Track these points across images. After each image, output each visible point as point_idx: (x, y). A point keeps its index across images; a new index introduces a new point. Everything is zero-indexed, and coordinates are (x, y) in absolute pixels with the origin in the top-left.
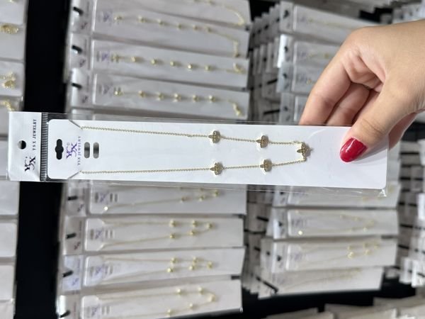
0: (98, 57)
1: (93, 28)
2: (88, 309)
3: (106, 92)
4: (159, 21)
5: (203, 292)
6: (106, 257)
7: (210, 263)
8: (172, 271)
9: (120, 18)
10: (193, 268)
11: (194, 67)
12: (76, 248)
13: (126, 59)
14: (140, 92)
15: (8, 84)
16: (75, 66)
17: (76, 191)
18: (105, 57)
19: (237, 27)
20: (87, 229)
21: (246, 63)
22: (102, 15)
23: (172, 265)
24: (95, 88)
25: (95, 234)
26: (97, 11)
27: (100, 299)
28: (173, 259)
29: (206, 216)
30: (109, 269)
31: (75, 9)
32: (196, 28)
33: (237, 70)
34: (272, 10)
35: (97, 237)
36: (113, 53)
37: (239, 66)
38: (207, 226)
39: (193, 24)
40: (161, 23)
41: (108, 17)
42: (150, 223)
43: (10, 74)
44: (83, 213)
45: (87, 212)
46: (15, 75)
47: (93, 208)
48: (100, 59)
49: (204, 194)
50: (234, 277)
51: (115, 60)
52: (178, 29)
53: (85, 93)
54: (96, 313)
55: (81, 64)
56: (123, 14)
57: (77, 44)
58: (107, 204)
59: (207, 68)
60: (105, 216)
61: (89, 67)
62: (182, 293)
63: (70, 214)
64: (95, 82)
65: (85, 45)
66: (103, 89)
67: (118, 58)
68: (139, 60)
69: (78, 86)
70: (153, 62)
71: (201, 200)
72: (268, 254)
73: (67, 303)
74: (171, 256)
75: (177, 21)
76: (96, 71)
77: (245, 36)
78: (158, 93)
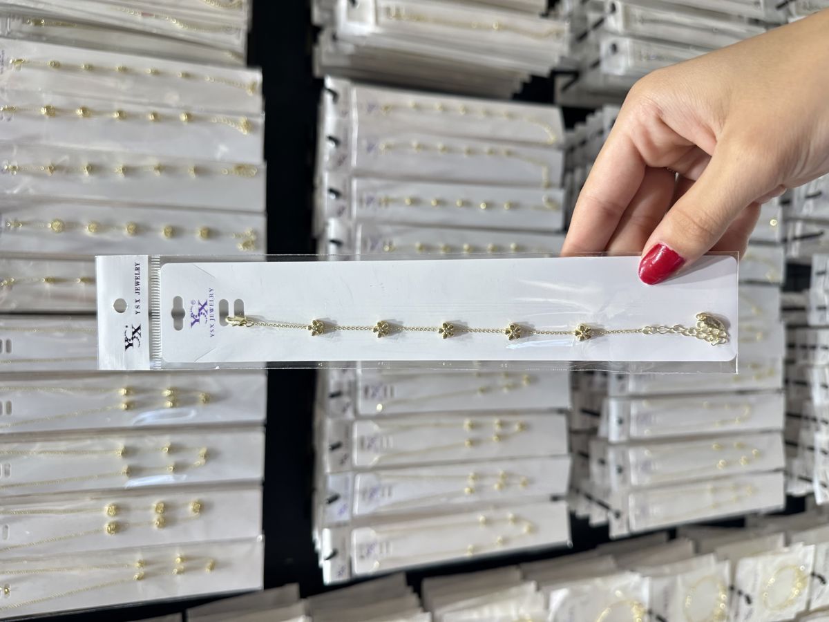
0: (361, 201)
1: (354, 161)
2: (361, 547)
3: (373, 248)
4: (440, 145)
5: (516, 520)
6: (383, 473)
7: (523, 479)
8: (472, 491)
9: (388, 147)
10: (501, 487)
11: (489, 206)
12: (342, 462)
13: (397, 201)
14: (418, 245)
15: (246, 245)
16: (332, 215)
17: (339, 384)
18: (370, 200)
19: (546, 146)
20: (356, 435)
21: (560, 195)
22: (365, 143)
23: (471, 483)
24: (359, 243)
25: (367, 443)
26: (359, 139)
27: (377, 532)
28: (471, 474)
29: (514, 413)
30: (386, 492)
31: (331, 138)
32: (491, 152)
33: (548, 206)
34: (591, 120)
35: (369, 446)
36: (381, 195)
37: (550, 200)
38: (516, 428)
39: (486, 147)
40: (444, 149)
41: (374, 146)
42: (437, 425)
43: (248, 231)
44: (350, 415)
45: (355, 412)
46: (255, 232)
47: (363, 406)
48: (365, 205)
49: (510, 381)
50: (555, 498)
51: (384, 204)
52: (465, 156)
53: (346, 251)
54: (372, 552)
55: (339, 213)
56: (391, 141)
57: (335, 186)
58: (380, 401)
59: (506, 207)
60: (378, 418)
61: (350, 216)
62: (488, 522)
63: (333, 416)
64: (359, 235)
65: (344, 186)
66: (369, 244)
67: (388, 201)
68: (415, 202)
69: (337, 243)
70: (433, 203)
71: (505, 391)
72: (603, 462)
73: (334, 539)
74: (470, 471)
75: (463, 145)
76: (360, 220)
77: (558, 158)
78: (441, 245)
